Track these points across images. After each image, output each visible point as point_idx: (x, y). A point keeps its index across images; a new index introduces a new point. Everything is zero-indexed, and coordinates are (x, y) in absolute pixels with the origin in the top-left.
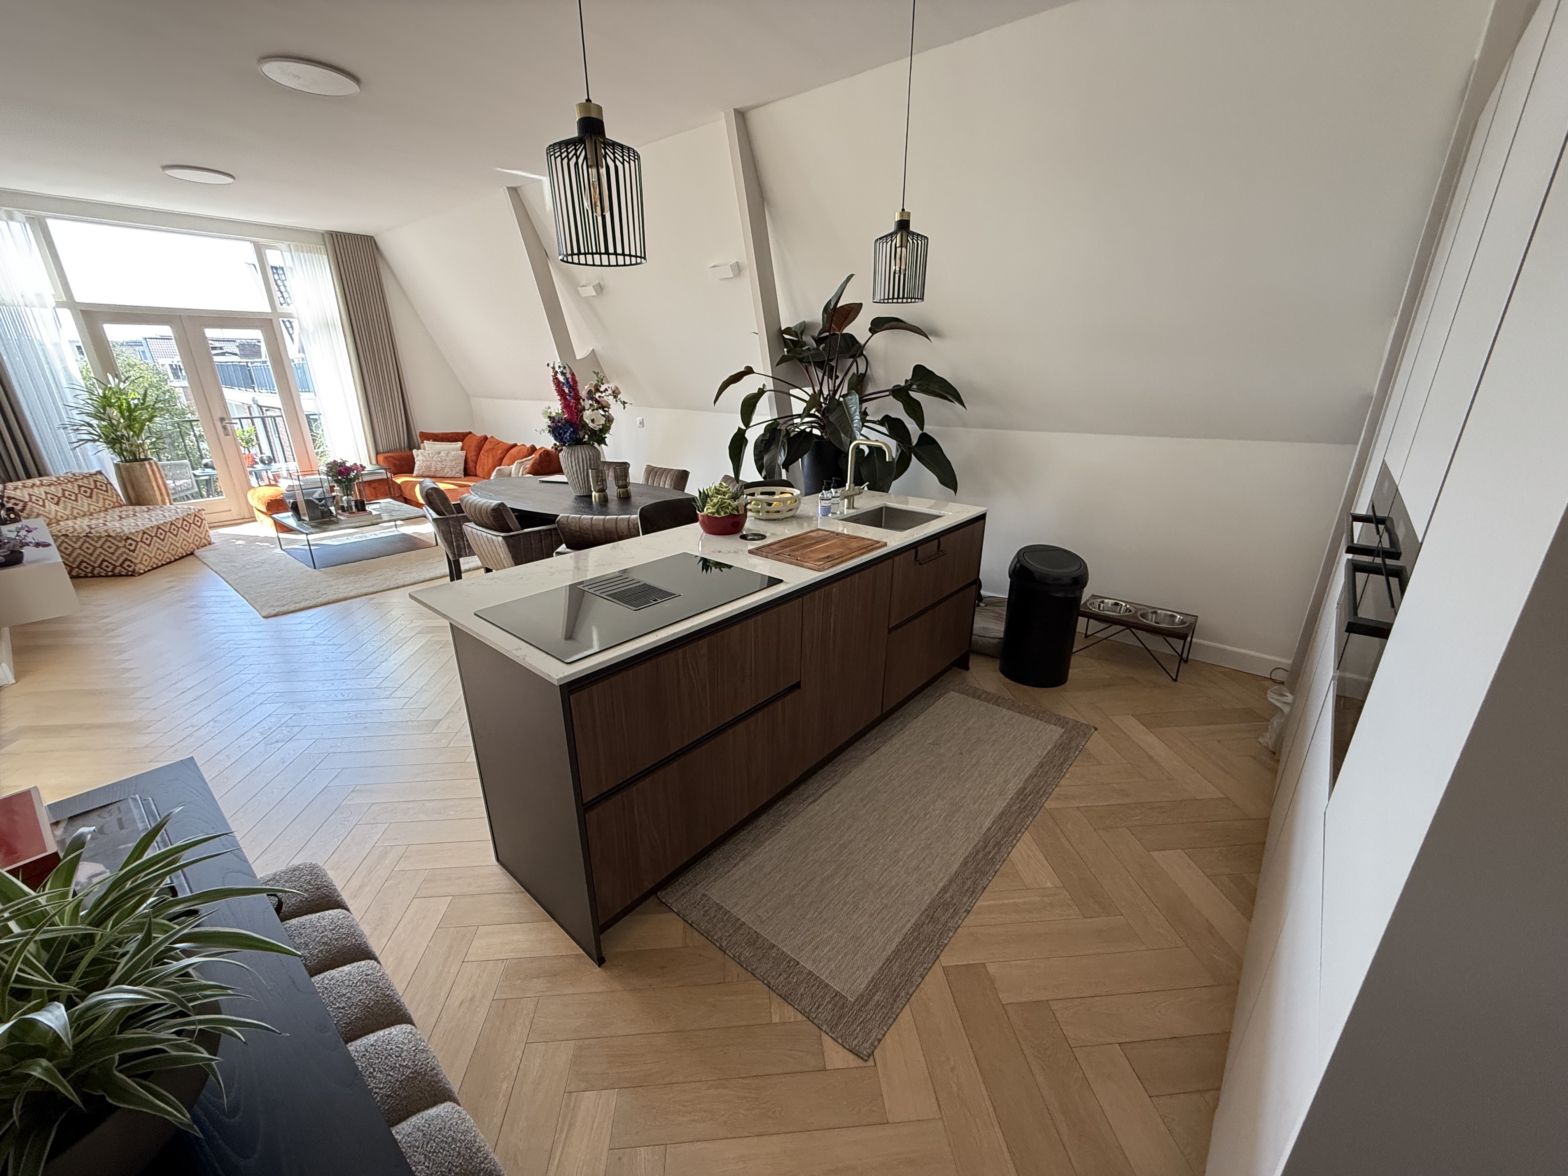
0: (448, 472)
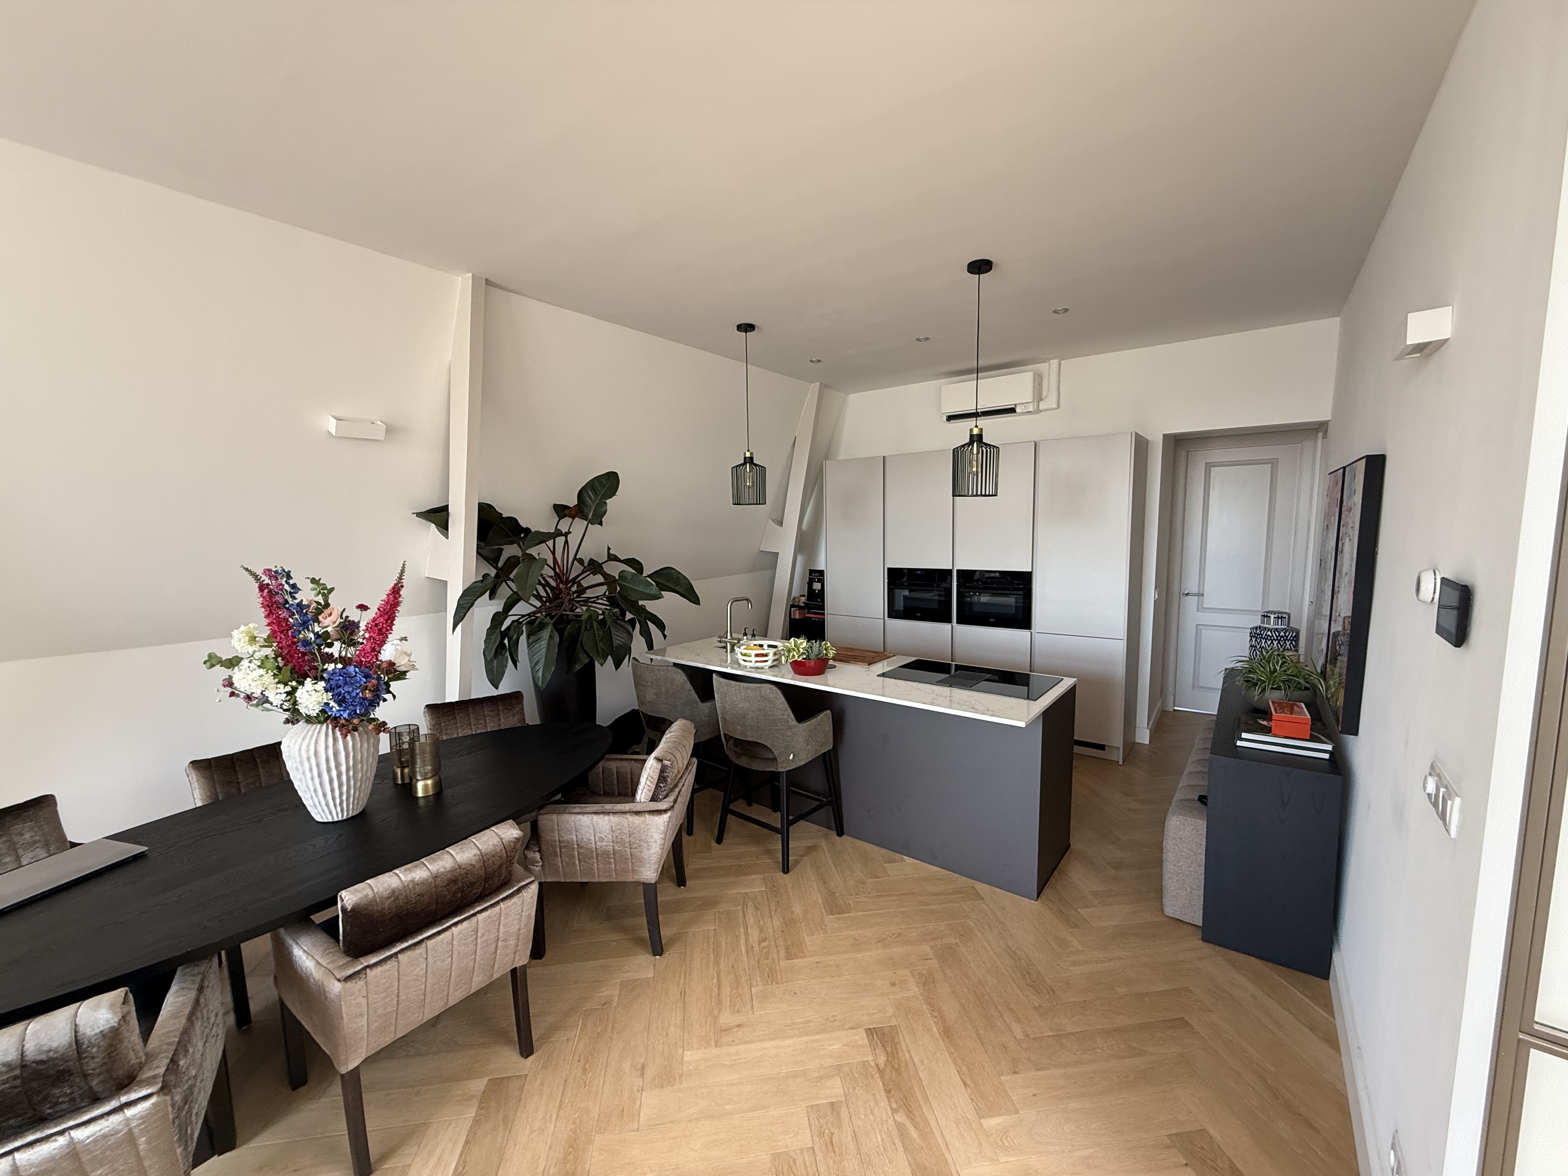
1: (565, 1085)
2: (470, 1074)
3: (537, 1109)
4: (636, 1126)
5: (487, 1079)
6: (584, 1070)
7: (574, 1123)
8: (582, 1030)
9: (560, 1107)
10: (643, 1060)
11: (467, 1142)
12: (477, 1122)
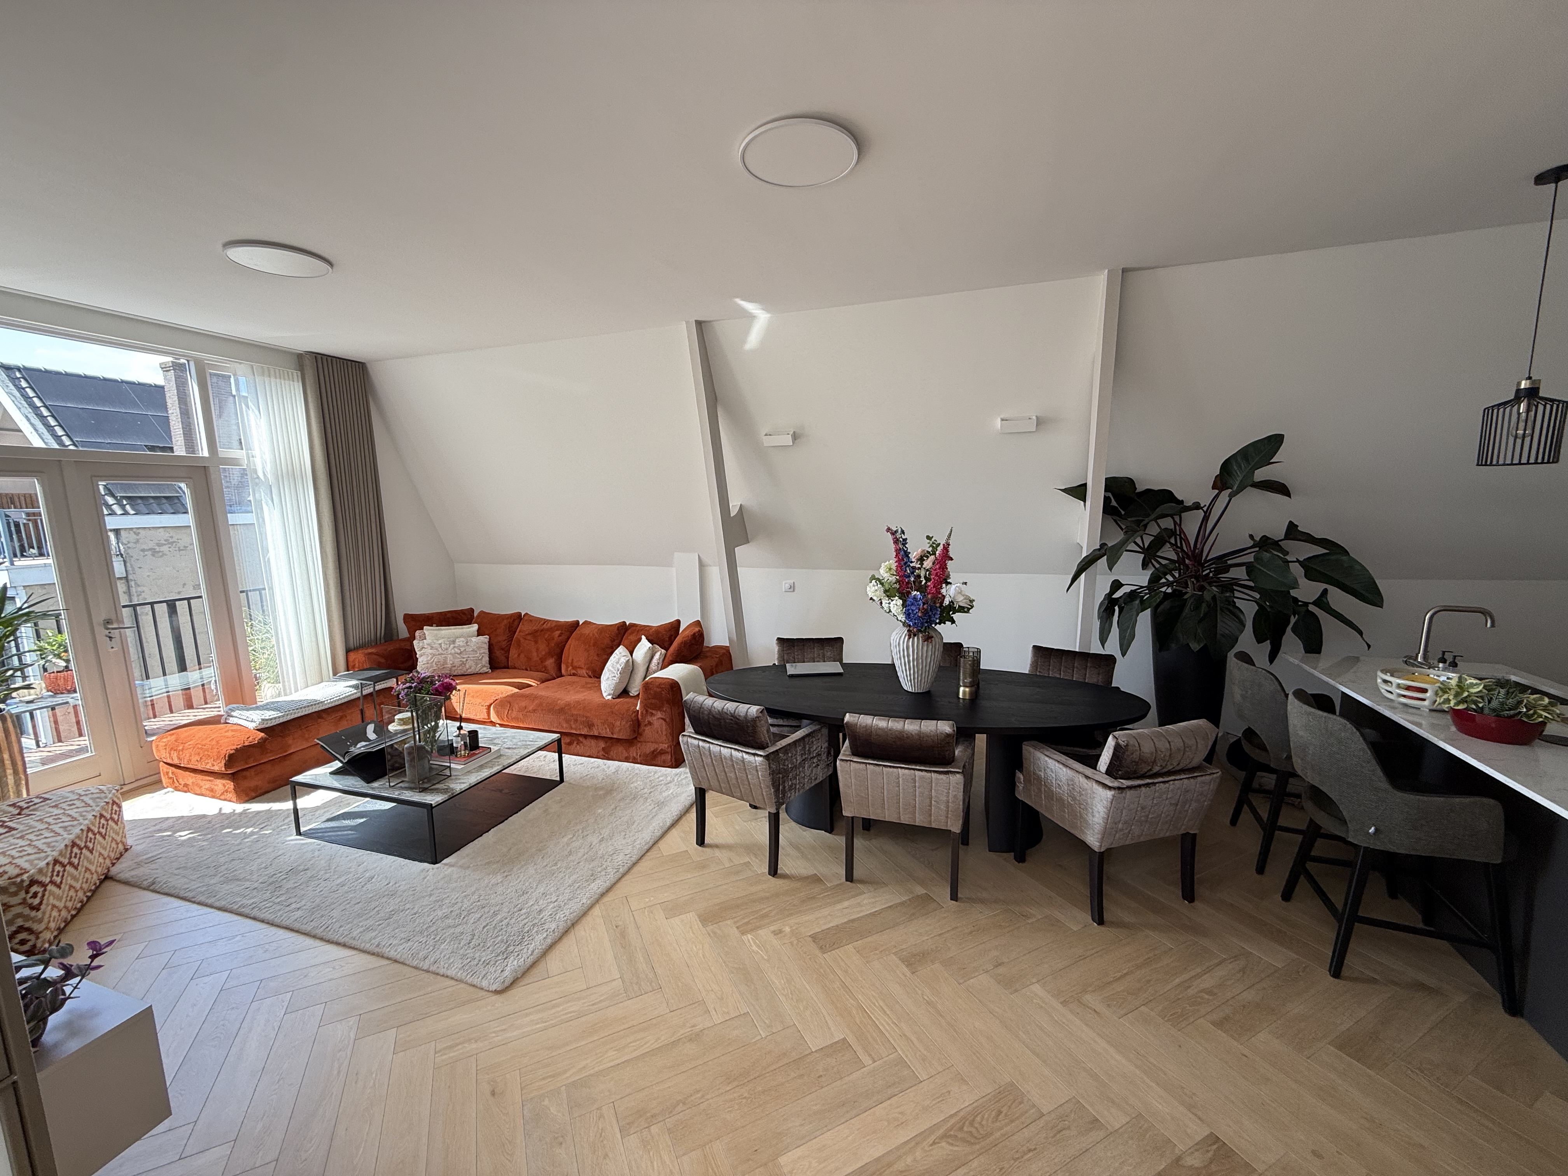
0: (470, 668)
1: (953, 929)
2: (922, 883)
3: (930, 925)
4: (961, 981)
5: (925, 892)
6: (971, 932)
7: (937, 947)
8: (995, 915)
9: (940, 935)
10: (1006, 960)
11: (890, 907)
12: (902, 904)
